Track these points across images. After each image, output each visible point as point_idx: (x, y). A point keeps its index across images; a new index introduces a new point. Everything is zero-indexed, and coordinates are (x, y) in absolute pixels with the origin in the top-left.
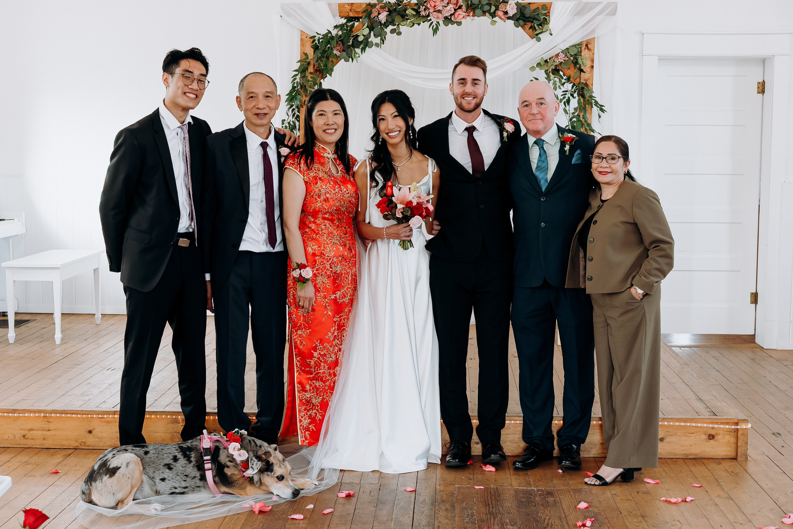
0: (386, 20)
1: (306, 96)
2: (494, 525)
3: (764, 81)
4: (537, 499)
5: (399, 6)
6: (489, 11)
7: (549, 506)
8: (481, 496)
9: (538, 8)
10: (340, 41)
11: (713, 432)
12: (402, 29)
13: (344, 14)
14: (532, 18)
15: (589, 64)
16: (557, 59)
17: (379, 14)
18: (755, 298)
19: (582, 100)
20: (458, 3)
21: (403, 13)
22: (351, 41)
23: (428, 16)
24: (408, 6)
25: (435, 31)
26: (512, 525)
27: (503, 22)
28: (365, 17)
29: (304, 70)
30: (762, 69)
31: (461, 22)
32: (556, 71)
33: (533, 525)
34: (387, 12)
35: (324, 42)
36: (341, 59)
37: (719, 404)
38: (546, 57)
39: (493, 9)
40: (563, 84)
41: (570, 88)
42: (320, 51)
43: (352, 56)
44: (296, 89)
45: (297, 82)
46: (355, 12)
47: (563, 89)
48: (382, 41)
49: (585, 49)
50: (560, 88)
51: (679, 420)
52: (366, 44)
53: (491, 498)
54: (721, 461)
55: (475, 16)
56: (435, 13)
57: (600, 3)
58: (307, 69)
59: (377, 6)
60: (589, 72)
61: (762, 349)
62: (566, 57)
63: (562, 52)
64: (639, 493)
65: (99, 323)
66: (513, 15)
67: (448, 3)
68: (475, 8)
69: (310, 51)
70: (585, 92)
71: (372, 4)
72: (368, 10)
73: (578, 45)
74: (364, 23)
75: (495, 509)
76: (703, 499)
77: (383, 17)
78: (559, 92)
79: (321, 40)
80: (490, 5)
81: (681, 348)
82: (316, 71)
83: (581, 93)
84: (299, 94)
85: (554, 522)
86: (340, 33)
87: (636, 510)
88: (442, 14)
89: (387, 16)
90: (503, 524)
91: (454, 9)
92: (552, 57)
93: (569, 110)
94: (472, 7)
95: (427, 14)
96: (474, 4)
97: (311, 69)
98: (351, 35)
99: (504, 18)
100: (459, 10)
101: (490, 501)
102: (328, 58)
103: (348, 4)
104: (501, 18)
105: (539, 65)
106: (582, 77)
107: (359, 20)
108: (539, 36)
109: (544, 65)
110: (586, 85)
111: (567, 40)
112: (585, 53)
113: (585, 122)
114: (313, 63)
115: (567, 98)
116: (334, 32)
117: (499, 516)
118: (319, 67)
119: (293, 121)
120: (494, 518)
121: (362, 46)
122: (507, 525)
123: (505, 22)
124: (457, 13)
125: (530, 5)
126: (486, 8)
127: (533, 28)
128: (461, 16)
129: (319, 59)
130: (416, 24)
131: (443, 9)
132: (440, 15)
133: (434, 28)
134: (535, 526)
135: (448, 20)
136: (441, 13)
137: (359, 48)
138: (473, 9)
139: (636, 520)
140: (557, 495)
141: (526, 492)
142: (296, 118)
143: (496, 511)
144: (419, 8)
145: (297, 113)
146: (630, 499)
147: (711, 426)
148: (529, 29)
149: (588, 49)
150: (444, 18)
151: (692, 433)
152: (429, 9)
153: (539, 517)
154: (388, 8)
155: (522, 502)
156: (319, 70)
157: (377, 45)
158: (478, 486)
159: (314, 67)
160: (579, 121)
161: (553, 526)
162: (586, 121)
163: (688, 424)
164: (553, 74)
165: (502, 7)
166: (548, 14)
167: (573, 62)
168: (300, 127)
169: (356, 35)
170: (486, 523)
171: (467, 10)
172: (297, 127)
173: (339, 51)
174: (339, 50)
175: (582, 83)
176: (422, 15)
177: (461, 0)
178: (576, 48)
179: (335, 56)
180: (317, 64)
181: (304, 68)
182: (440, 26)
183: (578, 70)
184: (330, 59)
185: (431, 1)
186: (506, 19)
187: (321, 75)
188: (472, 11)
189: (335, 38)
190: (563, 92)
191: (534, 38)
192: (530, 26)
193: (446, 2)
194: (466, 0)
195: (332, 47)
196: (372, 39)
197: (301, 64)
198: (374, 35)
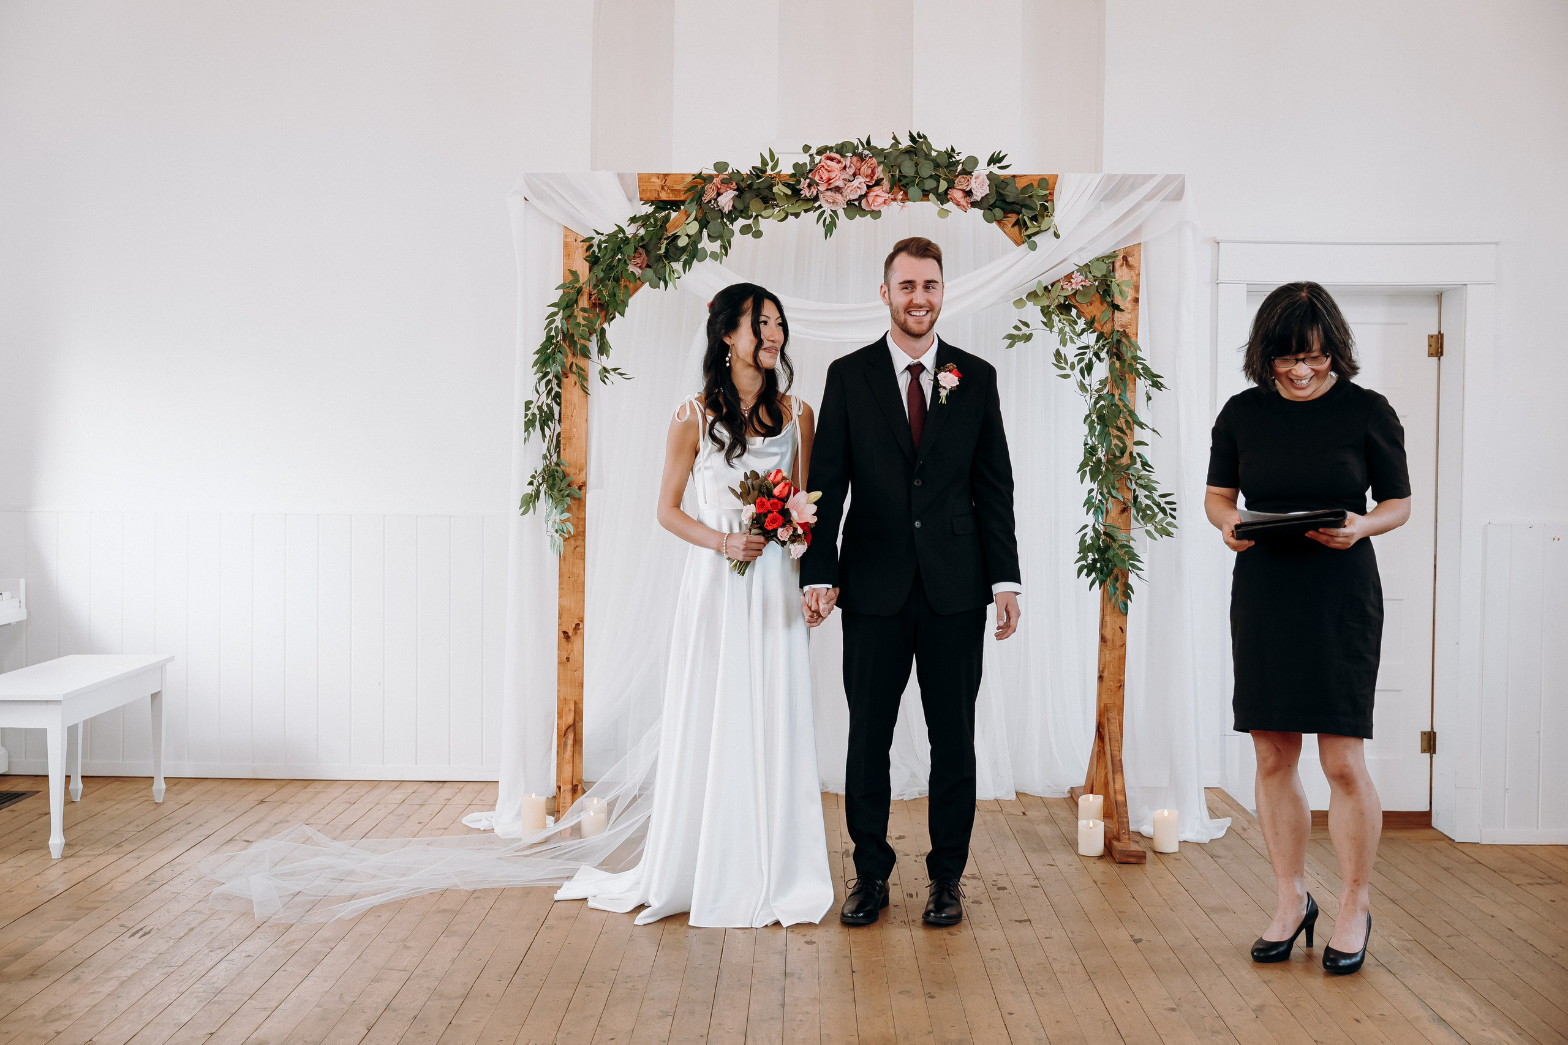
0: (733, 206)
1: (574, 354)
3: (1440, 332)
5: (758, 180)
6: (935, 191)
9: (1031, 185)
10: (641, 246)
12: (764, 224)
13: (648, 195)
14: (1018, 204)
15: (1130, 294)
16: (1069, 284)
17: (719, 194)
18: (1429, 742)
19: (1118, 364)
20: (874, 174)
21: (766, 193)
22: (664, 247)
23: (816, 198)
24: (776, 180)
25: (829, 228)
27: (961, 212)
28: (692, 201)
29: (570, 304)
30: (1436, 310)
31: (879, 211)
32: (1064, 309)
34: (734, 190)
35: (609, 250)
36: (643, 283)
38: (1047, 281)
39: (943, 185)
40: (1079, 335)
41: (1092, 342)
42: (602, 267)
43: (665, 277)
44: (555, 341)
45: (557, 327)
46: (672, 191)
47: (1080, 344)
48: (723, 251)
49: (1122, 265)
52: (693, 253)
55: (908, 200)
56: (829, 193)
57: (1152, 176)
58: (576, 301)
59: (715, 179)
60: (1129, 311)
61: (1450, 842)
62: (1087, 280)
63: (1078, 271)
65: (162, 801)
66: (982, 197)
67: (854, 175)
68: (907, 184)
69: (583, 268)
70: (1124, 349)
71: (704, 176)
72: (697, 186)
73: (1109, 257)
74: (688, 213)
77: (726, 201)
78: (1070, 352)
79: (604, 245)
80: (937, 178)
82: (594, 305)
83: (1114, 350)
84: (560, 352)
86: (642, 232)
88: (842, 196)
89: (735, 198)
91: (867, 186)
92: (1059, 281)
93: (1090, 385)
94: (901, 183)
95: (815, 194)
96: (907, 177)
97: (584, 302)
98: (663, 235)
99: (965, 204)
100: (876, 188)
102: (617, 280)
103: (658, 176)
104: (958, 204)
105: (1033, 295)
106: (1116, 319)
107: (680, 208)
108: (1033, 239)
109: (1043, 295)
110: (1125, 334)
111: (1084, 249)
112: (1122, 274)
113: (1125, 408)
114: (587, 290)
115: (1086, 361)
116: (630, 231)
118: (599, 299)
119: (548, 405)
121: (684, 257)
123: (966, 212)
124: (872, 194)
125: (1017, 180)
126: (930, 184)
127: (1020, 224)
128: (880, 200)
129: (600, 281)
130: (792, 214)
131: (846, 185)
132: (838, 196)
133: (827, 222)
135: (854, 208)
136: (841, 193)
137: (679, 261)
138: (903, 186)
142: (554, 399)
144: (799, 182)
145: (556, 389)
148: (1013, 226)
149: (1128, 265)
150: (847, 203)
152: (818, 184)
154: (736, 184)
156: (600, 304)
157: (715, 256)
159: (590, 298)
160: (1112, 405)
162: (1125, 406)
164: (1058, 315)
165: (961, 183)
166: (1049, 198)
167: (1097, 290)
168: (562, 416)
169: (673, 235)
171: (891, 189)
172: (557, 417)
173: (640, 267)
174: (639, 265)
175: (1118, 331)
176: (805, 196)
177: (880, 169)
178: (1105, 263)
179: (632, 277)
180: (595, 291)
181: (570, 300)
182: (838, 219)
183: (1109, 306)
184: (623, 283)
185: (822, 169)
186: (969, 206)
187: (603, 313)
188: (901, 190)
189: (632, 241)
190: (1079, 349)
191: (1023, 243)
192: (1014, 221)
193: (851, 171)
194: (890, 168)
195: (626, 258)
196: (705, 244)
197: (564, 292)
198: (709, 236)
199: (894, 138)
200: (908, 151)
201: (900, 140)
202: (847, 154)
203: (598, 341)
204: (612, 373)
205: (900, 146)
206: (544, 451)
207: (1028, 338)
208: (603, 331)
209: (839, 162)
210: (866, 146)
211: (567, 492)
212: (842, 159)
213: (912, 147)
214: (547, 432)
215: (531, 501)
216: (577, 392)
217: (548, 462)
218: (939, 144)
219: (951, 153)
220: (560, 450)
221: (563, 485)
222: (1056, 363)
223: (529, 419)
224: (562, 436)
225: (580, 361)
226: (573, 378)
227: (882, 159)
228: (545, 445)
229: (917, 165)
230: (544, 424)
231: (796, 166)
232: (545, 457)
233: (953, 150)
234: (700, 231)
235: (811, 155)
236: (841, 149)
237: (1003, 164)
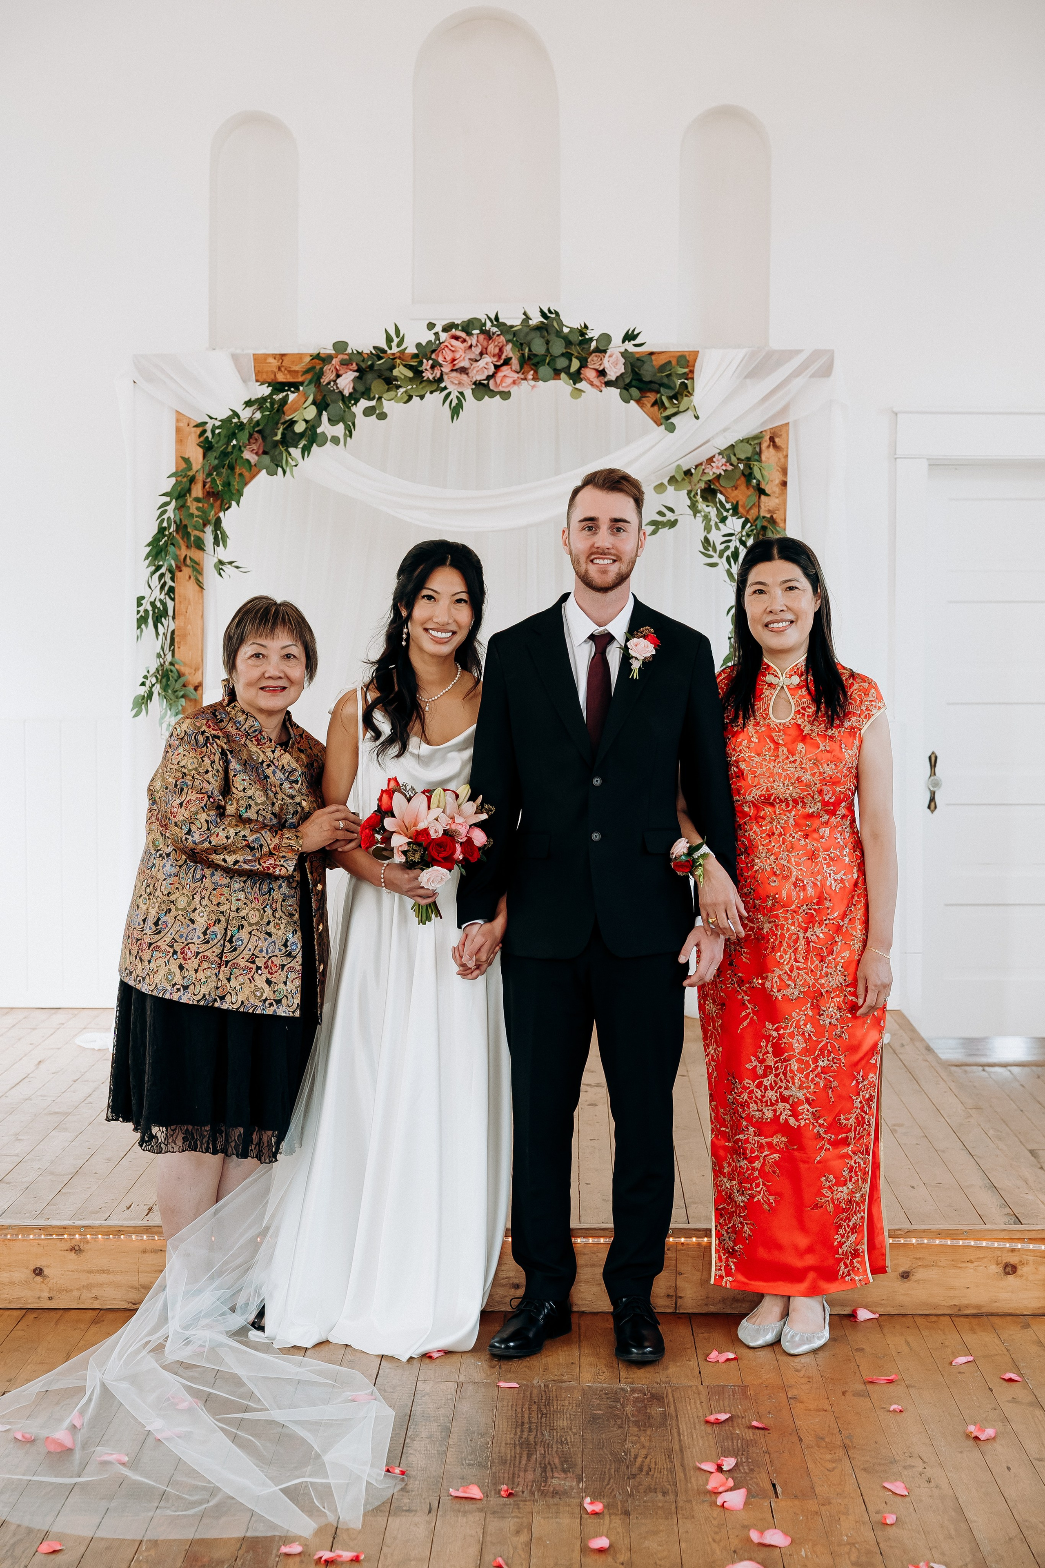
0: (354, 388)
1: (187, 546)
2: (526, 1471)
4: (628, 1409)
5: (379, 360)
6: (567, 370)
7: (651, 1426)
8: (510, 1404)
9: (670, 362)
10: (258, 432)
11: (1013, 1259)
12: (388, 406)
13: (265, 376)
14: (656, 383)
15: (777, 478)
16: (711, 468)
17: (338, 376)
20: (502, 353)
21: (387, 374)
22: (280, 432)
23: (441, 379)
24: (398, 361)
26: (564, 1471)
27: (595, 391)
28: (310, 383)
29: (183, 493)
31: (509, 392)
32: (709, 493)
33: (609, 1469)
34: (354, 371)
35: (222, 437)
36: (259, 471)
37: (1030, 1197)
38: (688, 464)
39: (575, 364)
40: (723, 520)
41: (739, 528)
42: (215, 454)
43: (282, 463)
44: (167, 533)
45: (169, 518)
46: (289, 371)
47: (725, 530)
48: (347, 432)
49: (769, 446)
50: (718, 528)
51: (940, 1234)
52: (312, 439)
53: (530, 1409)
54: (1030, 1320)
55: (540, 379)
56: (454, 374)
57: (798, 352)
58: (189, 490)
59: (334, 360)
60: (777, 495)
62: (729, 464)
63: (719, 454)
64: (847, 1395)
66: (617, 378)
67: (481, 354)
68: (538, 363)
69: (196, 455)
71: (323, 356)
72: (314, 368)
73: (755, 438)
74: (307, 395)
75: (534, 1434)
76: (979, 1407)
77: (346, 382)
78: (716, 537)
79: (217, 431)
80: (568, 356)
81: (987, 1068)
82: (207, 494)
84: (173, 544)
85: (655, 1462)
86: (258, 416)
87: (833, 1434)
88: (469, 377)
89: (355, 380)
90: (544, 1470)
91: (495, 365)
92: (701, 464)
94: (532, 362)
95: (438, 375)
96: (536, 355)
97: (197, 491)
98: (280, 419)
100: (504, 368)
101: (526, 1415)
102: (232, 468)
103: (274, 356)
104: (592, 384)
105: (674, 479)
106: (762, 505)
107: (298, 389)
108: (673, 420)
109: (683, 479)
110: (772, 521)
111: (730, 429)
112: (769, 455)
114: (201, 479)
115: (732, 549)
116: (246, 415)
117: (540, 1450)
118: (212, 488)
119: (161, 600)
120: (528, 1454)
121: (303, 443)
122: (552, 1471)
123: (601, 391)
124: (500, 375)
125: (653, 357)
126: (561, 363)
127: (658, 404)
128: (509, 381)
129: (214, 470)
130: (417, 396)
131: (472, 365)
132: (465, 377)
133: (454, 404)
134: (613, 1471)
135: (482, 388)
136: (467, 374)
137: (297, 447)
138: (534, 365)
139: (829, 1457)
140: (671, 1400)
141: (606, 1394)
142: (168, 594)
143: (535, 1438)
144: (421, 363)
145: (170, 583)
146: (825, 1409)
147: (1008, 1245)
148: (653, 405)
149: (776, 446)
150: (475, 383)
151: (971, 1262)
152: (441, 365)
153: (624, 1452)
154: (357, 364)
155: (595, 1418)
156: (213, 492)
157: (335, 440)
158: (506, 1381)
161: (652, 1473)
163: (961, 1243)
164: (705, 499)
165: (594, 361)
166: (690, 376)
167: (743, 474)
168: (176, 612)
169: (290, 419)
170: (510, 1467)
171: (521, 367)
173: (257, 454)
174: (255, 451)
175: (764, 517)
176: (428, 378)
177: (510, 346)
178: (750, 444)
179: (247, 465)
180: (209, 480)
181: (182, 489)
182: (465, 400)
183: (754, 490)
184: (238, 471)
185: (446, 349)
186: (603, 385)
187: (219, 502)
188: (532, 369)
189: (247, 426)
190: (724, 536)
191: (661, 424)
192: (653, 401)
193: (477, 350)
194: (519, 346)
195: (241, 444)
196: (325, 427)
197: (176, 480)
198: (329, 419)
199: (525, 314)
200: (539, 328)
201: (531, 316)
202: (474, 332)
203: (213, 531)
204: (229, 566)
205: (531, 322)
206: (158, 650)
207: (673, 524)
208: (218, 522)
209: (464, 341)
210: (495, 323)
211: (181, 693)
212: (467, 338)
213: (542, 323)
214: (161, 629)
215: (143, 703)
216: (191, 586)
217: (162, 661)
218: (571, 321)
219: (582, 331)
220: (174, 649)
221: (178, 686)
222: (703, 551)
223: (141, 616)
224: (176, 633)
225: (194, 553)
226: (187, 571)
227: (510, 337)
228: (159, 643)
229: (548, 343)
230: (157, 621)
231: (418, 345)
232: (159, 656)
233: (586, 327)
234: (319, 414)
235: (436, 334)
236: (468, 327)
237: (637, 341)
